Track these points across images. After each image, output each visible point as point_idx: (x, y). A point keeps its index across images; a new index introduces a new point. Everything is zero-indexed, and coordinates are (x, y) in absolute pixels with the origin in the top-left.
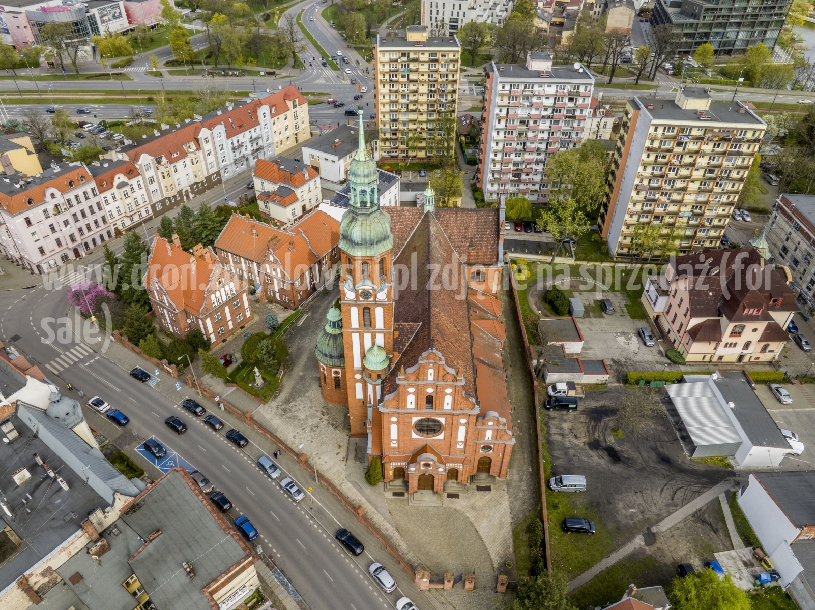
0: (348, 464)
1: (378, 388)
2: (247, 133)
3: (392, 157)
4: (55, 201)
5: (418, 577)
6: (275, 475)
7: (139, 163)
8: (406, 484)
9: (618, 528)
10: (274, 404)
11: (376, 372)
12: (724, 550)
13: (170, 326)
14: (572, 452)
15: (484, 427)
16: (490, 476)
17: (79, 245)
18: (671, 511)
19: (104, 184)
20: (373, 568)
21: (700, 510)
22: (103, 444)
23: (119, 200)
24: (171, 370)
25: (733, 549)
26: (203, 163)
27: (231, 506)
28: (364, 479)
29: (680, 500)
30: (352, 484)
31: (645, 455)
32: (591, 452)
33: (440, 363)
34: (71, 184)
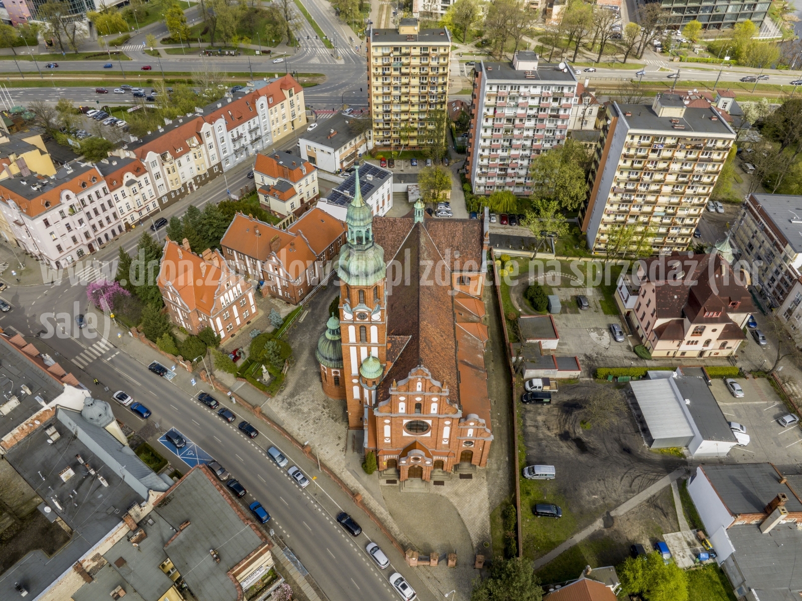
0: (347, 454)
1: (373, 392)
2: (246, 124)
3: (385, 146)
4: (70, 202)
5: (407, 556)
6: (283, 464)
7: (146, 161)
8: (398, 472)
9: (581, 513)
10: (280, 398)
11: (371, 379)
12: (672, 532)
13: (183, 323)
14: (544, 443)
15: (466, 427)
16: (471, 465)
17: (93, 241)
18: (629, 497)
19: (114, 183)
20: (369, 547)
21: (654, 496)
22: (129, 436)
23: (129, 197)
24: (186, 366)
25: (680, 531)
26: (205, 156)
27: (245, 492)
28: (361, 468)
29: (637, 487)
30: (351, 473)
31: (609, 446)
32: (561, 443)
33: (427, 378)
34: (84, 185)
